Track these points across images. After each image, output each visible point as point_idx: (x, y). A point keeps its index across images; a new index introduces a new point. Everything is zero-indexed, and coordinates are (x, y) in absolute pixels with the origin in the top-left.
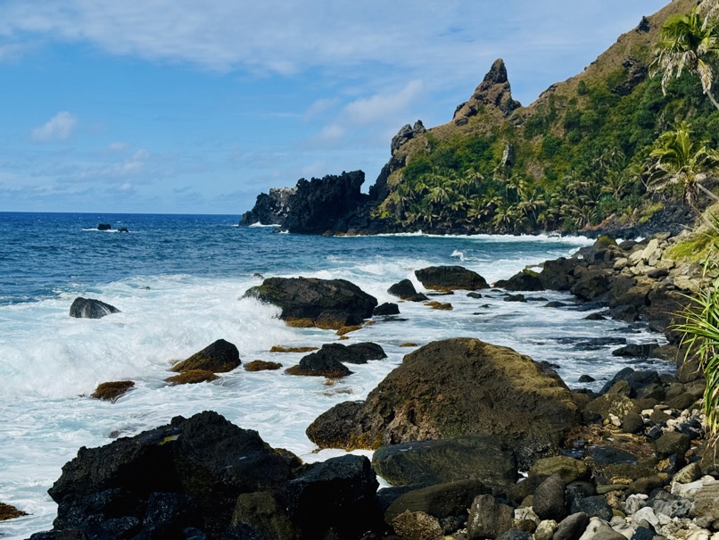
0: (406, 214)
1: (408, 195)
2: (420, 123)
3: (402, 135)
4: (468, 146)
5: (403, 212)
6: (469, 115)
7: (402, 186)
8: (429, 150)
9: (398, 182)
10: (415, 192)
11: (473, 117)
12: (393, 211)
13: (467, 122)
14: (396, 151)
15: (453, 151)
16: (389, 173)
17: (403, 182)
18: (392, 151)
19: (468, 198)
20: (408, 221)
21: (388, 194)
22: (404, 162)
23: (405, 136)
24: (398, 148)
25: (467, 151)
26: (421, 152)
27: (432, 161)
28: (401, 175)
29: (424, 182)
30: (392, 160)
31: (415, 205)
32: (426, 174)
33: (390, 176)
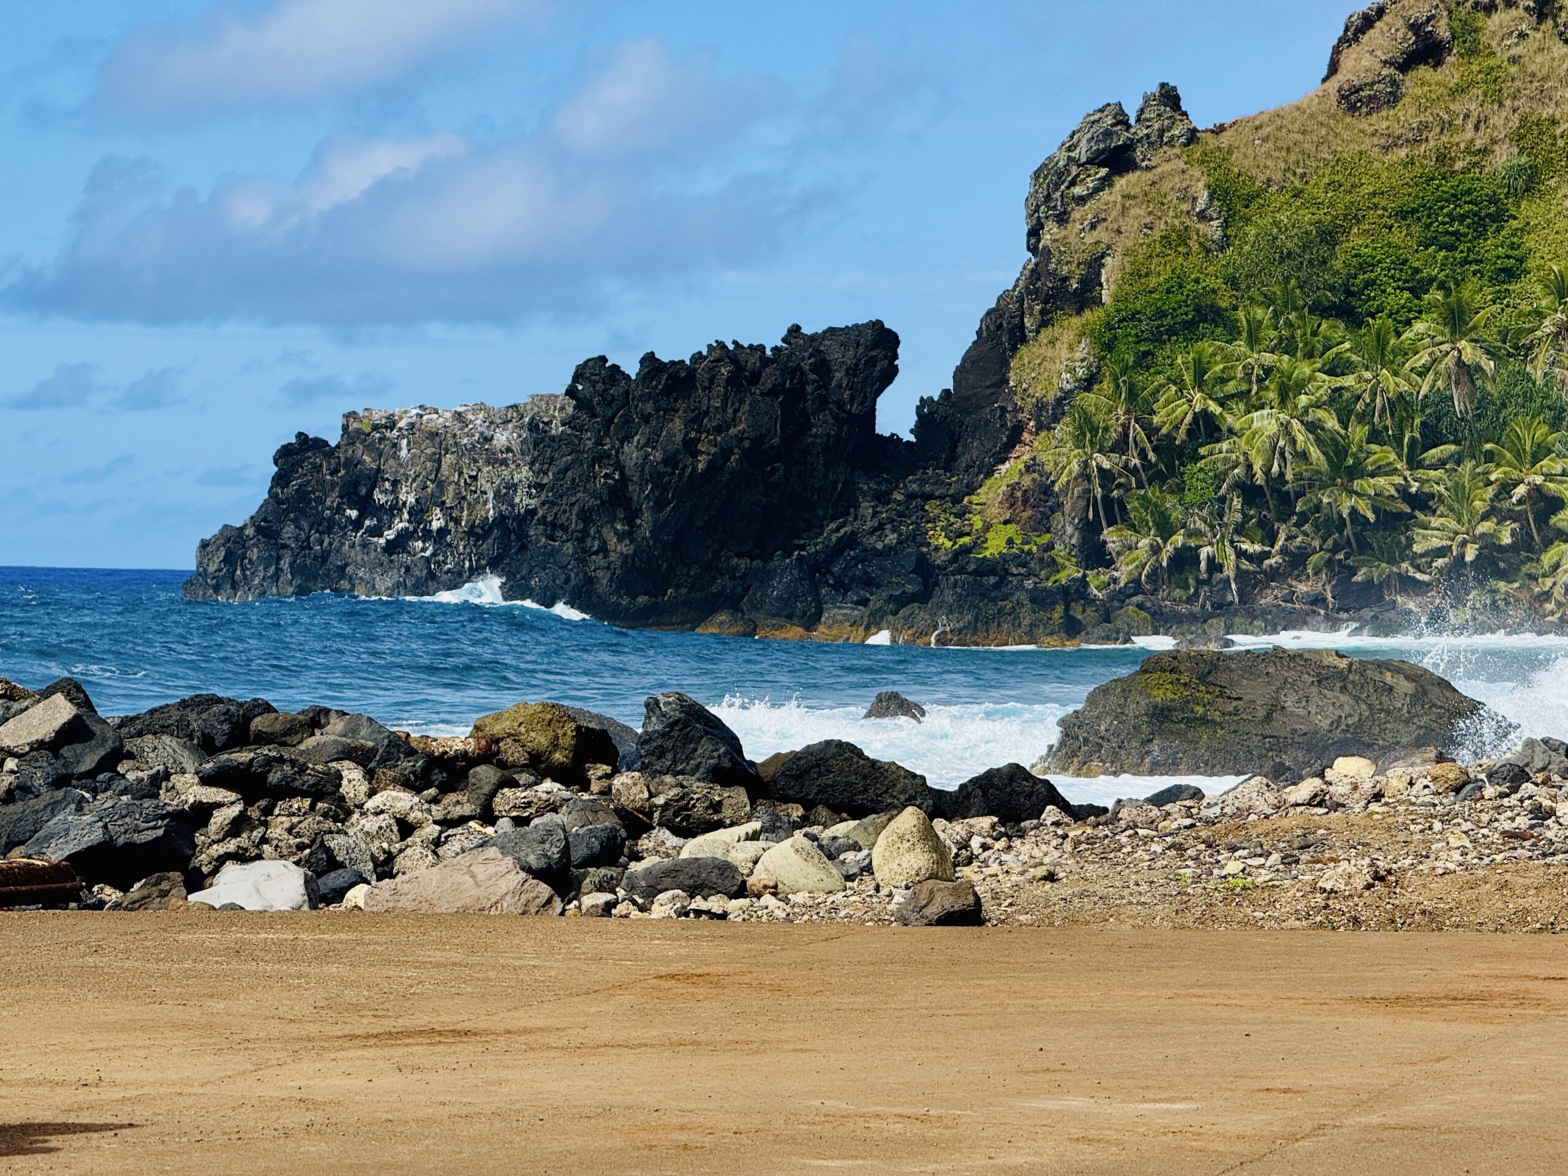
0: (1112, 537)
1: (1121, 446)
2: (1169, 97)
3: (1082, 152)
4: (1403, 214)
5: (1090, 530)
6: (1408, 62)
7: (1089, 400)
8: (1213, 229)
9: (1066, 381)
10: (1151, 431)
11: (1424, 72)
12: (1042, 524)
13: (1394, 98)
14: (1051, 233)
15: (1329, 236)
16: (1019, 337)
17: (1089, 383)
18: (1034, 233)
19: (1414, 463)
20: (1123, 572)
21: (1015, 437)
22: (1091, 280)
23: (1096, 160)
24: (1062, 219)
25: (1397, 236)
26: (1177, 239)
27: (1232, 282)
28: (1082, 350)
29: (1199, 382)
30: (1035, 274)
31: (1152, 493)
32: (1207, 347)
33: (1025, 354)
